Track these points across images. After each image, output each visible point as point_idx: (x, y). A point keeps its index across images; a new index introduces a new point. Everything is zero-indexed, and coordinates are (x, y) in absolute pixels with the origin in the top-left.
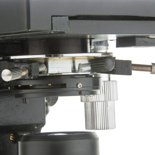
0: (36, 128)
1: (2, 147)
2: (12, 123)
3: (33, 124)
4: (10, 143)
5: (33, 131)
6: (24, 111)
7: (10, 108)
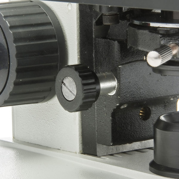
0: (172, 99)
1: (130, 126)
2: (144, 96)
3: (169, 96)
4: (139, 121)
5: (168, 104)
6: (158, 81)
7: (141, 78)
